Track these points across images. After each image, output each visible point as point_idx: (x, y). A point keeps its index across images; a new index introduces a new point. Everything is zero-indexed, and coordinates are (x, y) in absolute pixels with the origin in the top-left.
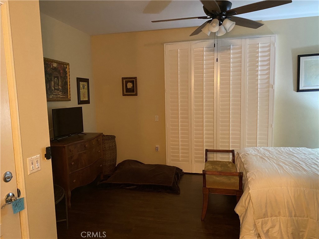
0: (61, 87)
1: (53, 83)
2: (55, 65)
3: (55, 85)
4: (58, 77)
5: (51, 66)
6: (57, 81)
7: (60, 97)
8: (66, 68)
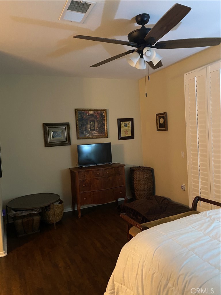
0: (98, 128)
1: (89, 126)
2: (91, 112)
3: (91, 127)
4: (95, 121)
5: (87, 114)
6: (93, 124)
7: (96, 136)
8: (104, 113)
